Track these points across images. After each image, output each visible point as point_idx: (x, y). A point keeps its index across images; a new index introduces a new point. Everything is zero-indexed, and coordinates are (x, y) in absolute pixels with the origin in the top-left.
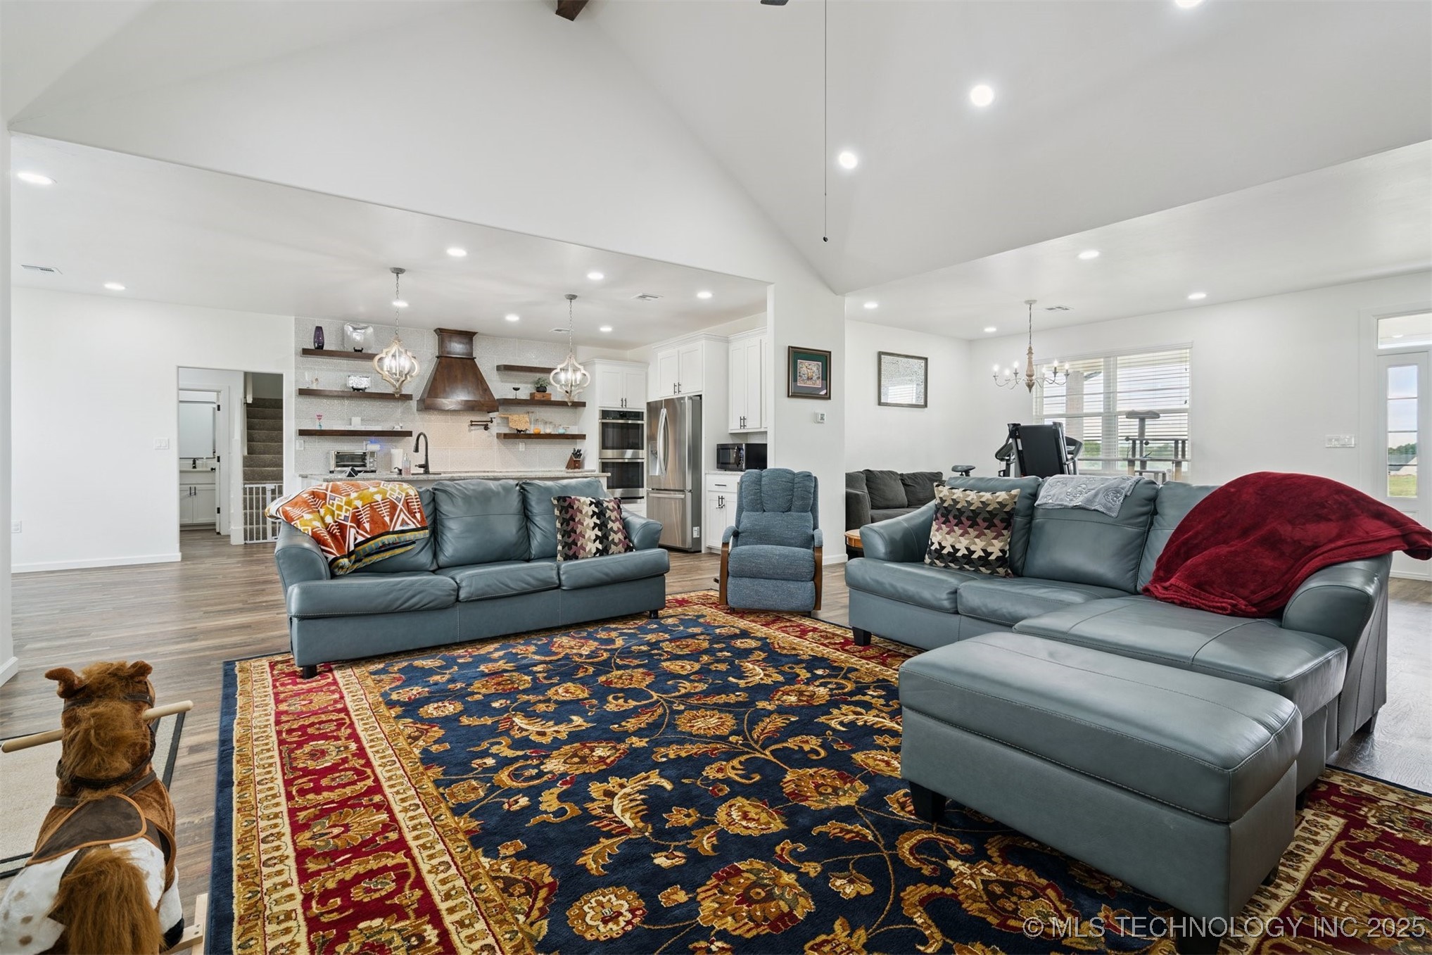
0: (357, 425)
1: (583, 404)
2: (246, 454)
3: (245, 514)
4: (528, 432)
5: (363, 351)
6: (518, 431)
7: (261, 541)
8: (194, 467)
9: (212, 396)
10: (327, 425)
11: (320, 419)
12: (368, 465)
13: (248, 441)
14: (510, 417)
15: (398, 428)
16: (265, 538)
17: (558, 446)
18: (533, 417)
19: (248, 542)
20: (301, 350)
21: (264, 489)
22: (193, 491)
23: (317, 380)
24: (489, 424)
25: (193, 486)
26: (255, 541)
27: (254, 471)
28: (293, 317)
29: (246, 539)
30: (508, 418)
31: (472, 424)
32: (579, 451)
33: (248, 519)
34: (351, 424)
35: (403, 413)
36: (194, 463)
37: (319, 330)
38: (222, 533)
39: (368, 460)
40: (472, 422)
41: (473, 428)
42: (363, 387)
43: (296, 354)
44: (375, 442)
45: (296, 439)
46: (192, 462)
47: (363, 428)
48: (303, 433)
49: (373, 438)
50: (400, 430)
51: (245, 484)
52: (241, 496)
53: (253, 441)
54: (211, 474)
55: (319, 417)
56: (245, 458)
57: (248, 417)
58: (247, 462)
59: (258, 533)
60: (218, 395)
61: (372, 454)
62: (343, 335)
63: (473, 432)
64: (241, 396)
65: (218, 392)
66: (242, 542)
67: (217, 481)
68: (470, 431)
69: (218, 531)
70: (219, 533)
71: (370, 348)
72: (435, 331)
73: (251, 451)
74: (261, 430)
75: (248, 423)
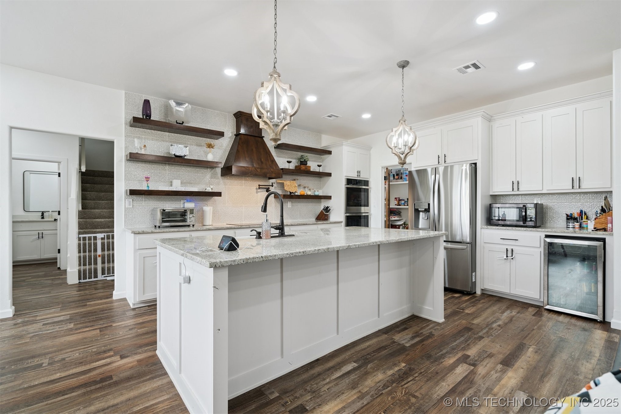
0: (177, 186)
1: (329, 175)
2: (80, 209)
3: (80, 257)
4: (296, 194)
5: (185, 124)
6: (291, 193)
7: (93, 279)
8: (43, 218)
9: (54, 167)
10: (153, 187)
11: (147, 181)
12: (188, 220)
13: (82, 199)
14: (285, 183)
15: (209, 190)
16: (96, 276)
17: (314, 204)
18: (298, 182)
19: (82, 281)
20: (131, 118)
21: (95, 238)
22: (40, 236)
23: (145, 146)
24: (271, 187)
25: (40, 232)
26: (88, 280)
27: (86, 221)
28: (124, 92)
29: (80, 279)
30: (283, 184)
31: (260, 187)
32: (328, 207)
33: (82, 261)
34: (171, 185)
35: (211, 178)
36: (43, 215)
37: (147, 103)
38: (62, 268)
39: (189, 216)
40: (259, 185)
41: (259, 190)
42: (182, 155)
43: (126, 124)
44: (190, 201)
45: (125, 198)
46: (41, 214)
47: (183, 189)
48: (133, 193)
49: (189, 197)
50: (211, 191)
51: (80, 233)
52: (76, 242)
53: (86, 199)
54: (55, 223)
55: (147, 179)
56: (79, 212)
57: (82, 183)
58: (81, 215)
59: (90, 273)
60: (59, 165)
61: (192, 211)
62: (167, 109)
63: (259, 194)
64: (77, 166)
65: (59, 163)
66: (77, 281)
67: (58, 229)
68: (257, 192)
69: (58, 266)
70: (59, 268)
71: (188, 122)
72: (235, 115)
73: (84, 207)
74: (92, 191)
75: (82, 187)
